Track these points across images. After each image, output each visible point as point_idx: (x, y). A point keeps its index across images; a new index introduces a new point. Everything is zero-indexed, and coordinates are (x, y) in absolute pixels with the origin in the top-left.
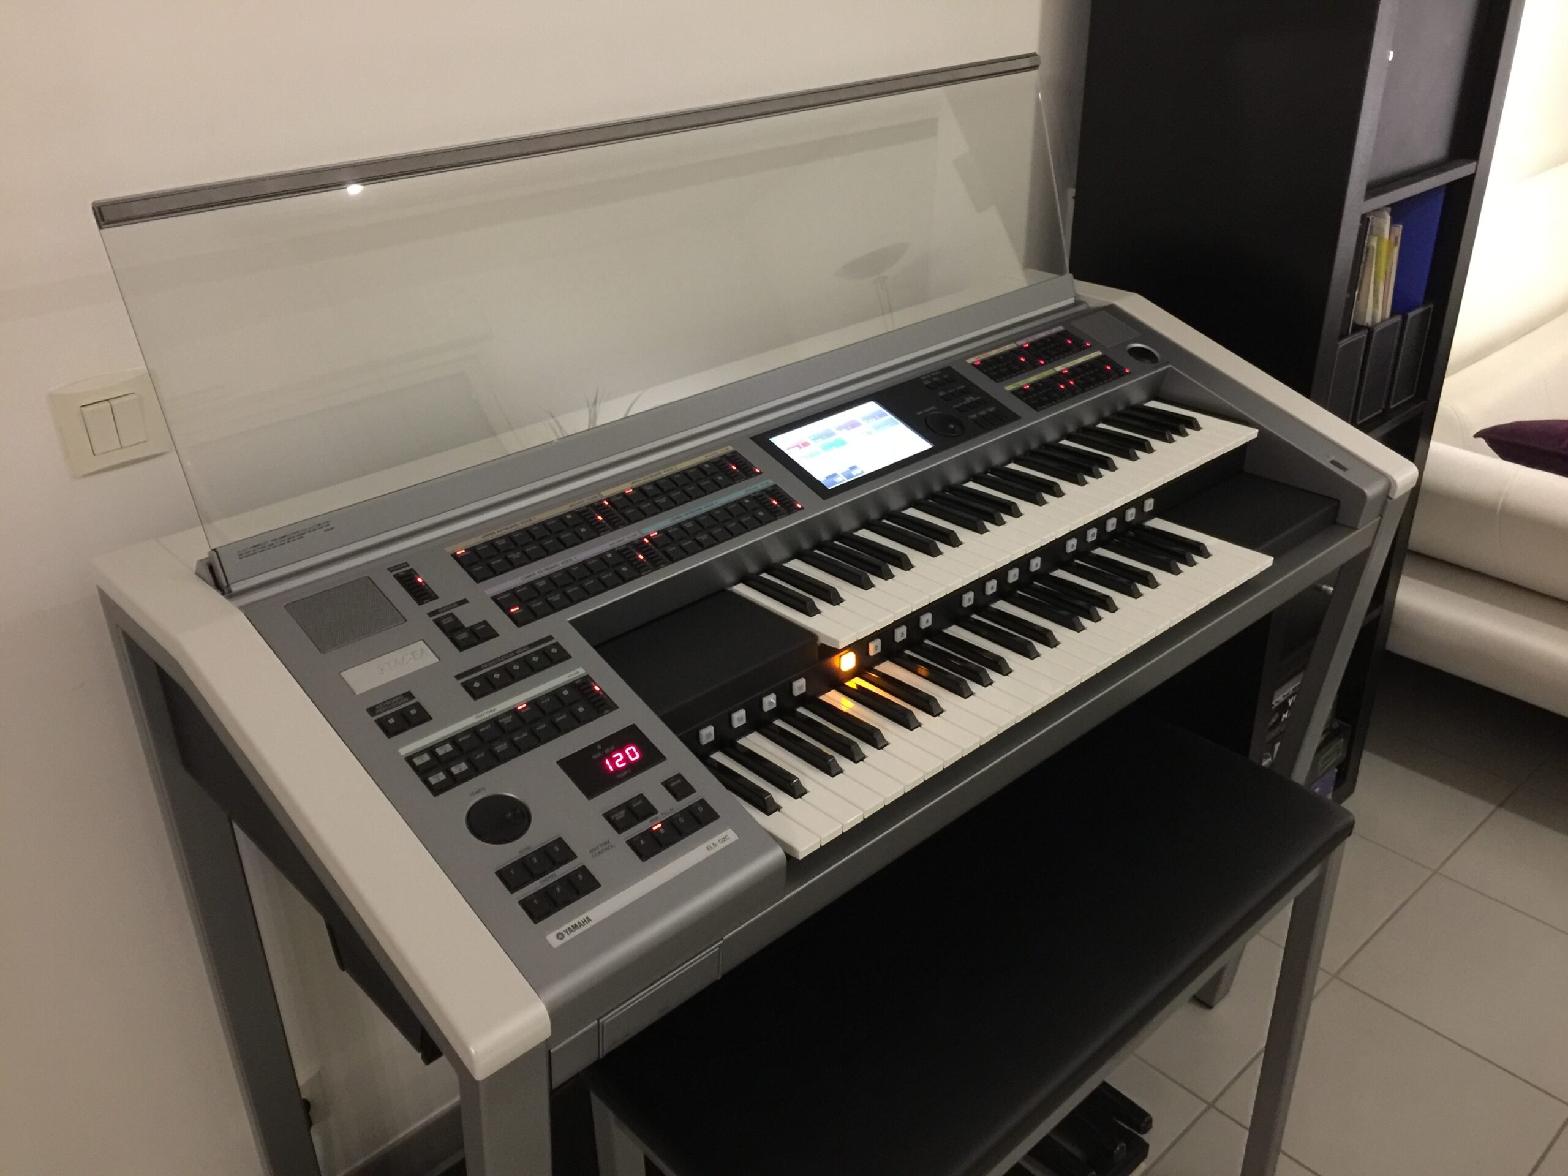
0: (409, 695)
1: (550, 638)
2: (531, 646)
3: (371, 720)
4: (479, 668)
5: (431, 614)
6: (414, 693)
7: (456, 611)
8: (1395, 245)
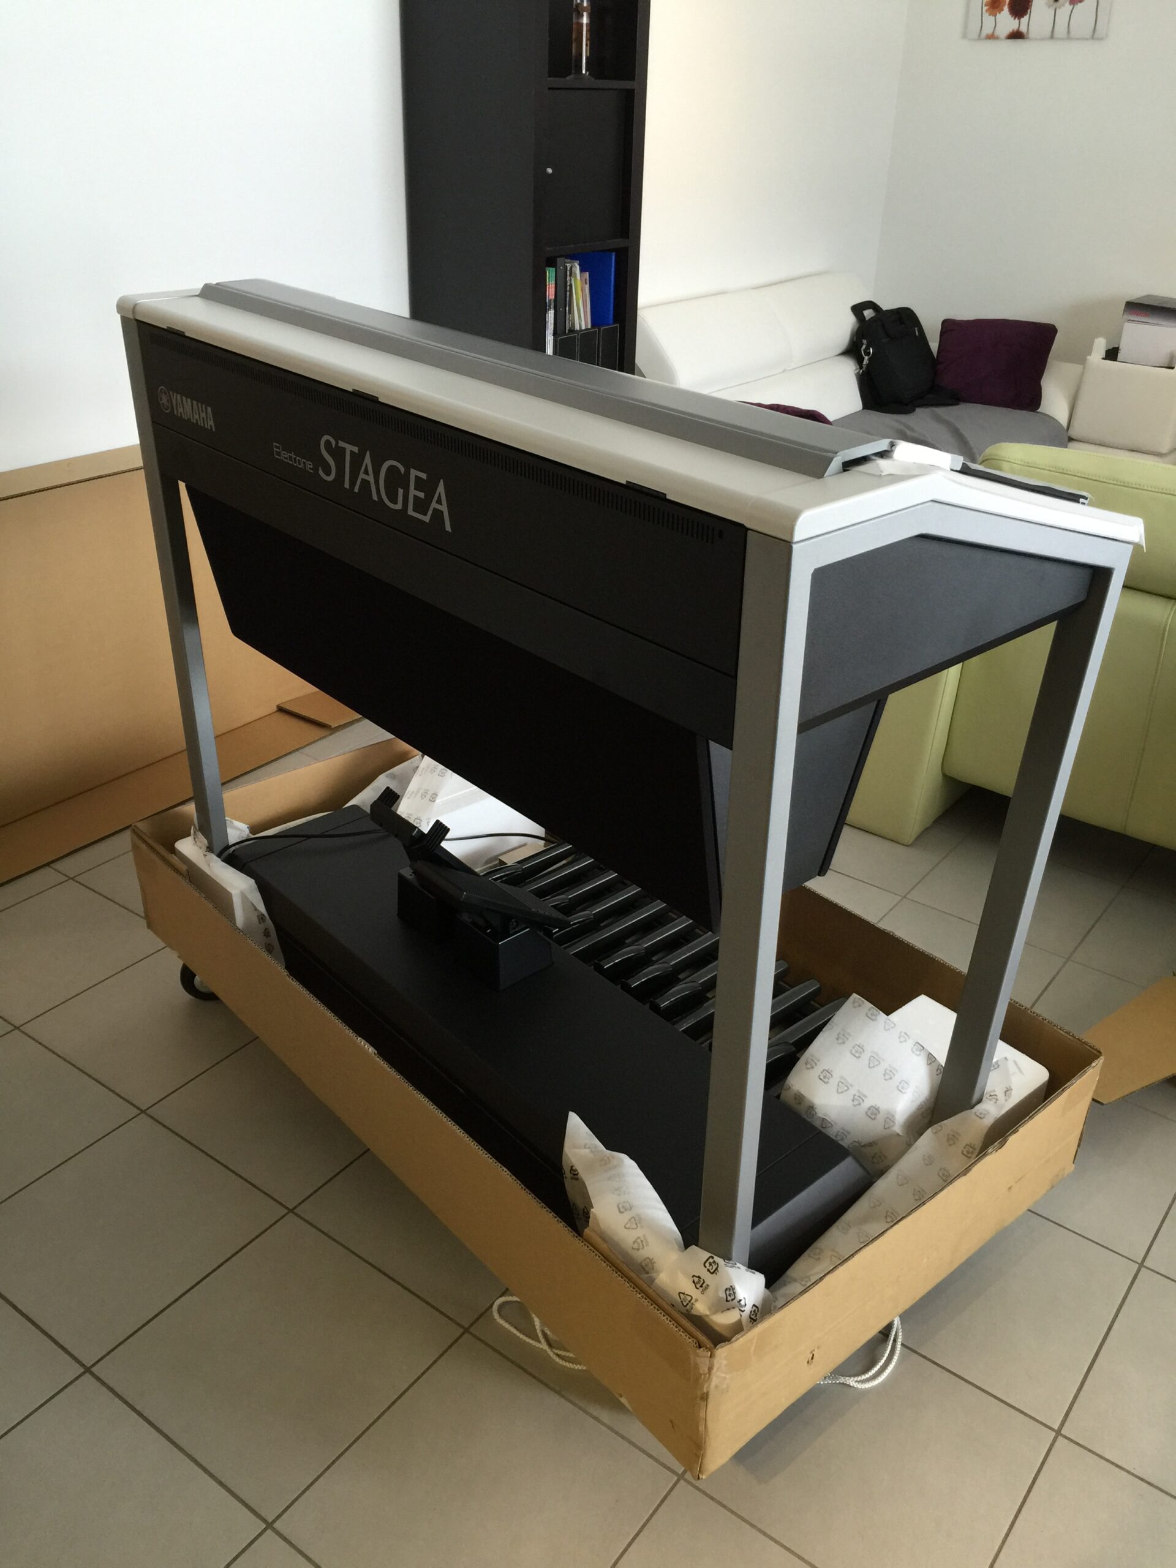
8: (586, 283)
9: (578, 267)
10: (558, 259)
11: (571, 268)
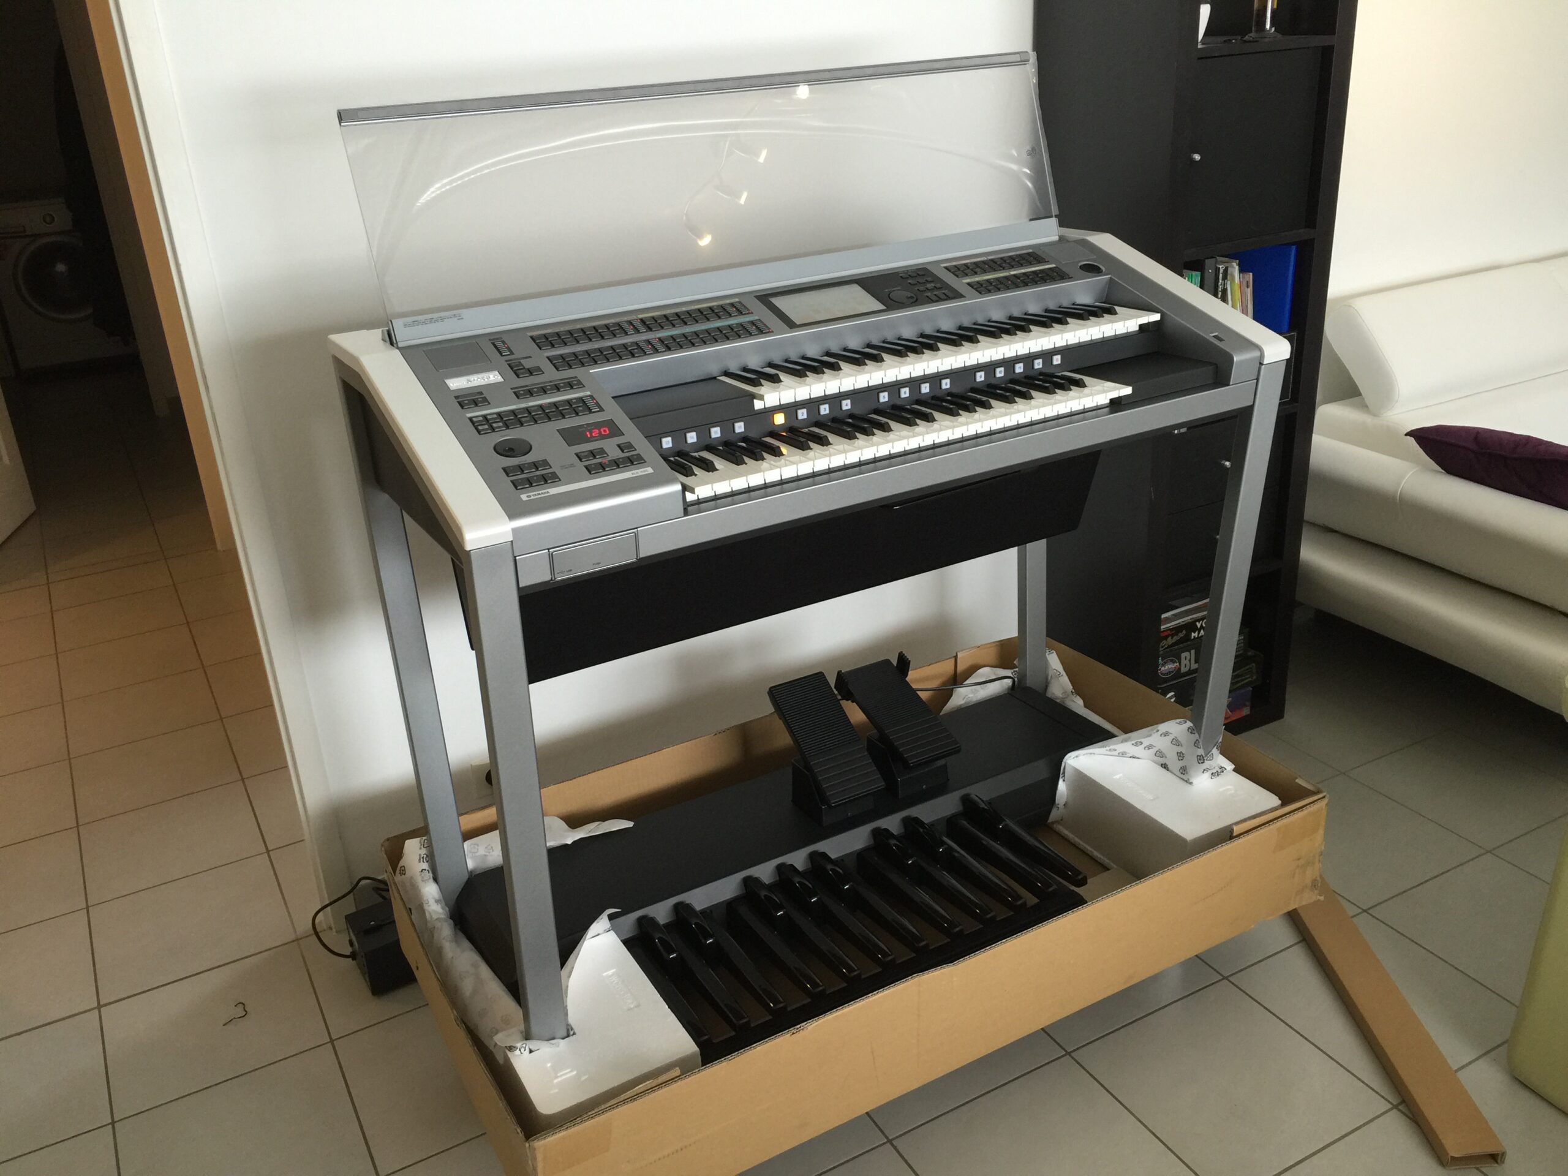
0: (481, 393)
1: (576, 377)
2: (562, 380)
3: (455, 401)
4: (527, 386)
5: (506, 361)
6: (483, 392)
7: (522, 361)
8: (1248, 287)
9: (1237, 268)
10: (1207, 261)
11: (1226, 270)
